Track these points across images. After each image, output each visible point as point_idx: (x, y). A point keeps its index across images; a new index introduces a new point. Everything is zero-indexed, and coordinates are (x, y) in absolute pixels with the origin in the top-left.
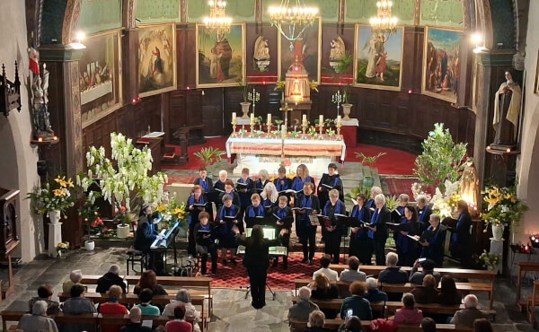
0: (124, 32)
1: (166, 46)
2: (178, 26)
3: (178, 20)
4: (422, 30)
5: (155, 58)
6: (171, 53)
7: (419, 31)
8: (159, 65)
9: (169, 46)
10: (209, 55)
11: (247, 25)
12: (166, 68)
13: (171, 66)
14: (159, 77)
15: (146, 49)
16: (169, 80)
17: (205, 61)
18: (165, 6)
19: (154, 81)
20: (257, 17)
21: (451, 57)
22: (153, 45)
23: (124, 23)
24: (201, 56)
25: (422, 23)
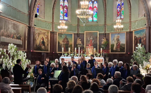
0: (29, 27)
1: (46, 38)
2: (51, 32)
3: (51, 30)
4: (132, 32)
5: (42, 40)
6: (48, 40)
7: (131, 33)
8: (43, 43)
9: (47, 38)
10: (61, 43)
11: (74, 34)
12: (46, 44)
13: (48, 45)
14: (43, 47)
15: (38, 36)
16: (47, 49)
17: (60, 44)
18: (47, 25)
19: (41, 48)
20: (78, 32)
21: (143, 38)
22: (41, 36)
23: (29, 24)
24: (59, 43)
25: (132, 30)
